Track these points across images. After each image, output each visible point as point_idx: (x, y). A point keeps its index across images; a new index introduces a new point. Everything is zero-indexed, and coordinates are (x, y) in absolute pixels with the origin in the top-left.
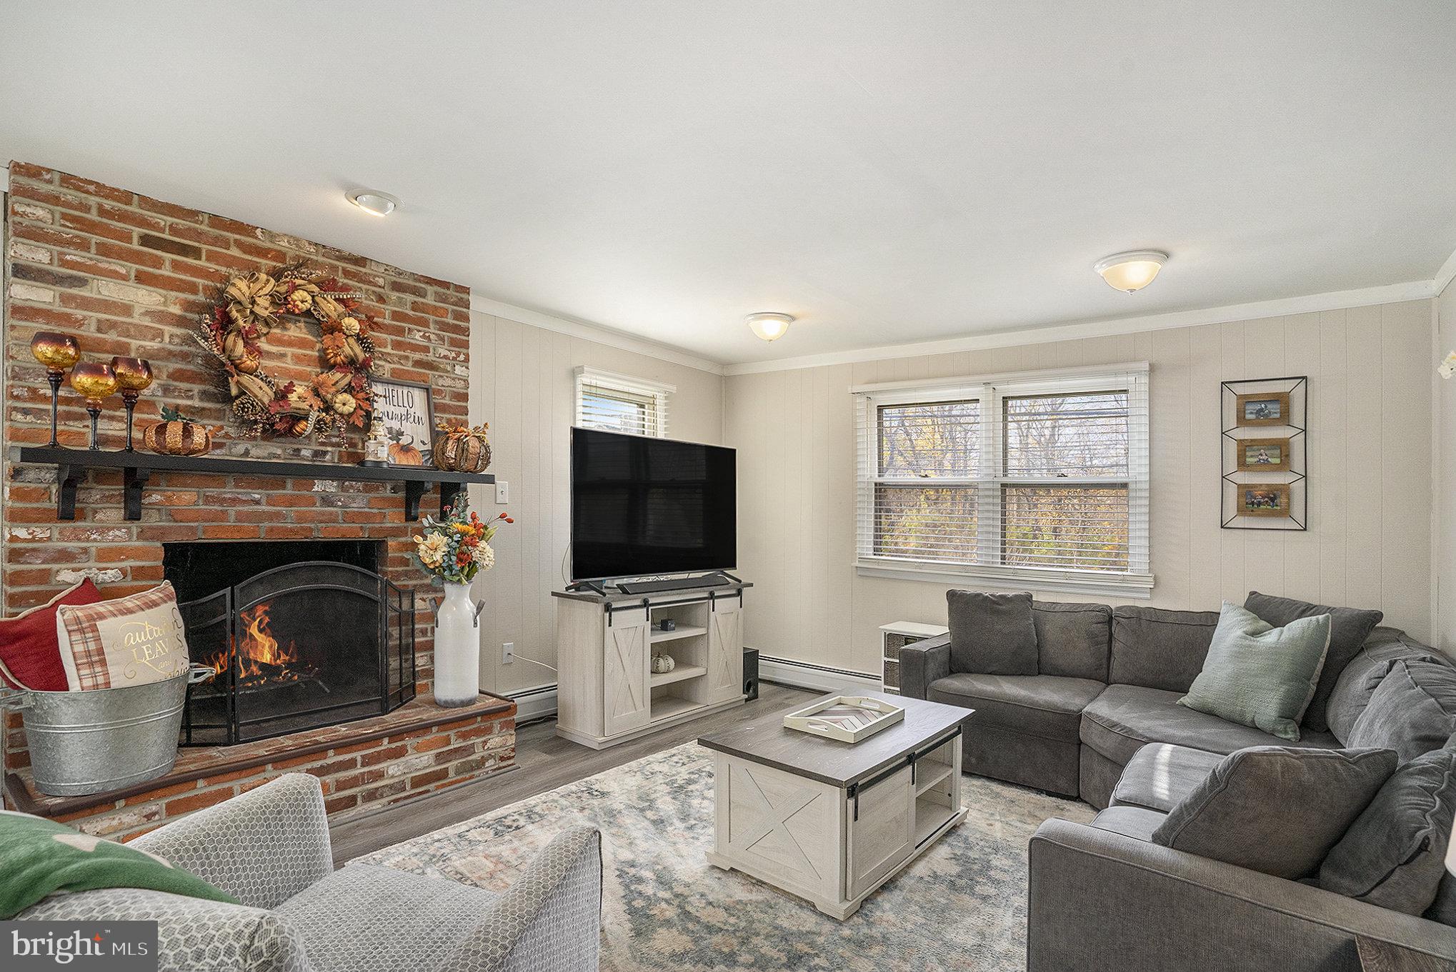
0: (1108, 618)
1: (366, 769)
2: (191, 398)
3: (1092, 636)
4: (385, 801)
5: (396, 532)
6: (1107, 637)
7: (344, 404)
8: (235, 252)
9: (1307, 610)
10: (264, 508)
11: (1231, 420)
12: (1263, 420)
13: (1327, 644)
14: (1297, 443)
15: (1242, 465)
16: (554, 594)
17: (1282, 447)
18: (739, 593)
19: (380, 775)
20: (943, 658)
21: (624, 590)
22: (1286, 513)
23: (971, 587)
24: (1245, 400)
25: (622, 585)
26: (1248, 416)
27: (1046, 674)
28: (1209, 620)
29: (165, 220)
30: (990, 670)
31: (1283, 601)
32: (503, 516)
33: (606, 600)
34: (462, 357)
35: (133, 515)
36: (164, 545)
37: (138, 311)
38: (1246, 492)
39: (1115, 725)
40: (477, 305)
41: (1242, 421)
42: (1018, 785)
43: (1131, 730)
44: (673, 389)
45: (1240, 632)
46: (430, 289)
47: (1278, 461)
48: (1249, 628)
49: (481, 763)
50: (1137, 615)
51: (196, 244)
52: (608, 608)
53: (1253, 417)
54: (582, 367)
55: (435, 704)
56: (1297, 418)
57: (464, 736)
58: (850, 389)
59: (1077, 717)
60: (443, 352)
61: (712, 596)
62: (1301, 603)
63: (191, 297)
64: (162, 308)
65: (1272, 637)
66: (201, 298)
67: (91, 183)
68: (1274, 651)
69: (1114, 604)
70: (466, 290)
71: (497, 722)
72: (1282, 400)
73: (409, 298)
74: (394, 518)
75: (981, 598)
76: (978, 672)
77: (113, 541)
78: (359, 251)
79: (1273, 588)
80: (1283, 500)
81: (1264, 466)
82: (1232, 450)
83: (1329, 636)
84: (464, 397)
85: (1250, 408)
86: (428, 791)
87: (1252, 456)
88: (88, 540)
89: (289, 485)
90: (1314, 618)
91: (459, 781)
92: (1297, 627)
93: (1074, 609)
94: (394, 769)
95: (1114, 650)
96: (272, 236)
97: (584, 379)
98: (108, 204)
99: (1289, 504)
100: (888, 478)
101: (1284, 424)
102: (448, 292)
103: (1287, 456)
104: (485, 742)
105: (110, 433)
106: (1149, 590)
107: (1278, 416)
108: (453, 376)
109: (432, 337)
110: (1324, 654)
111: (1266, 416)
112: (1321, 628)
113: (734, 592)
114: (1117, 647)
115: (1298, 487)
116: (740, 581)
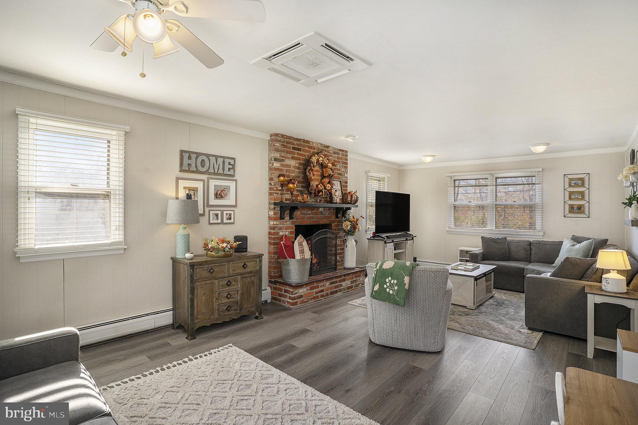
0: (530, 244)
1: (339, 284)
2: (299, 187)
3: (525, 249)
4: (342, 292)
5: (334, 222)
6: (530, 249)
7: (329, 187)
8: (307, 148)
9: (589, 239)
10: (311, 216)
11: (567, 186)
12: (576, 185)
13: (593, 247)
14: (587, 192)
15: (570, 198)
16: (367, 239)
17: (582, 194)
18: (413, 239)
19: (341, 285)
20: (481, 256)
21: (387, 237)
22: (583, 212)
23: (488, 236)
24: (571, 180)
25: (387, 236)
26: (572, 184)
27: (511, 260)
28: (561, 243)
29: (296, 142)
30: (495, 259)
31: (582, 237)
32: (361, 216)
33: (385, 240)
34: (346, 171)
35: (291, 218)
36: (295, 226)
37: (292, 166)
38: (572, 207)
39: (535, 270)
40: (350, 156)
41: (570, 186)
42: (506, 289)
43: (539, 271)
44: (390, 175)
45: (569, 245)
46: (340, 152)
47: (581, 197)
48: (572, 244)
49: (359, 284)
50: (539, 243)
51: (300, 148)
52: (385, 242)
53: (574, 185)
54: (370, 171)
55: (345, 269)
56: (587, 185)
57: (356, 277)
58: (446, 175)
59: (523, 270)
60: (343, 170)
61: (407, 240)
62: (587, 238)
63: (300, 161)
64: (295, 165)
65: (578, 246)
66: (301, 161)
67: (285, 135)
68: (579, 249)
69: (531, 240)
70: (347, 152)
71: (362, 274)
72: (582, 180)
73: (336, 155)
74: (333, 218)
75: (491, 238)
76: (491, 260)
77: (287, 225)
78: (328, 145)
79: (579, 234)
80: (582, 209)
81: (577, 199)
82: (567, 194)
83: (593, 245)
84: (347, 183)
85: (573, 182)
86: (349, 291)
87: (573, 196)
88: (284, 225)
89: (315, 209)
90: (589, 241)
91: (356, 289)
92: (585, 243)
93: (519, 242)
94: (344, 284)
95: (532, 253)
96: (313, 143)
97: (370, 174)
98: (288, 140)
99: (584, 210)
100: (457, 203)
101: (582, 187)
102: (344, 153)
103: (584, 196)
104: (359, 279)
105: (287, 197)
106: (542, 236)
107: (581, 184)
108: (345, 177)
109: (341, 166)
110: (592, 249)
111: (577, 184)
112: (591, 244)
113: (411, 239)
114: (533, 252)
115: (587, 205)
116: (413, 235)
